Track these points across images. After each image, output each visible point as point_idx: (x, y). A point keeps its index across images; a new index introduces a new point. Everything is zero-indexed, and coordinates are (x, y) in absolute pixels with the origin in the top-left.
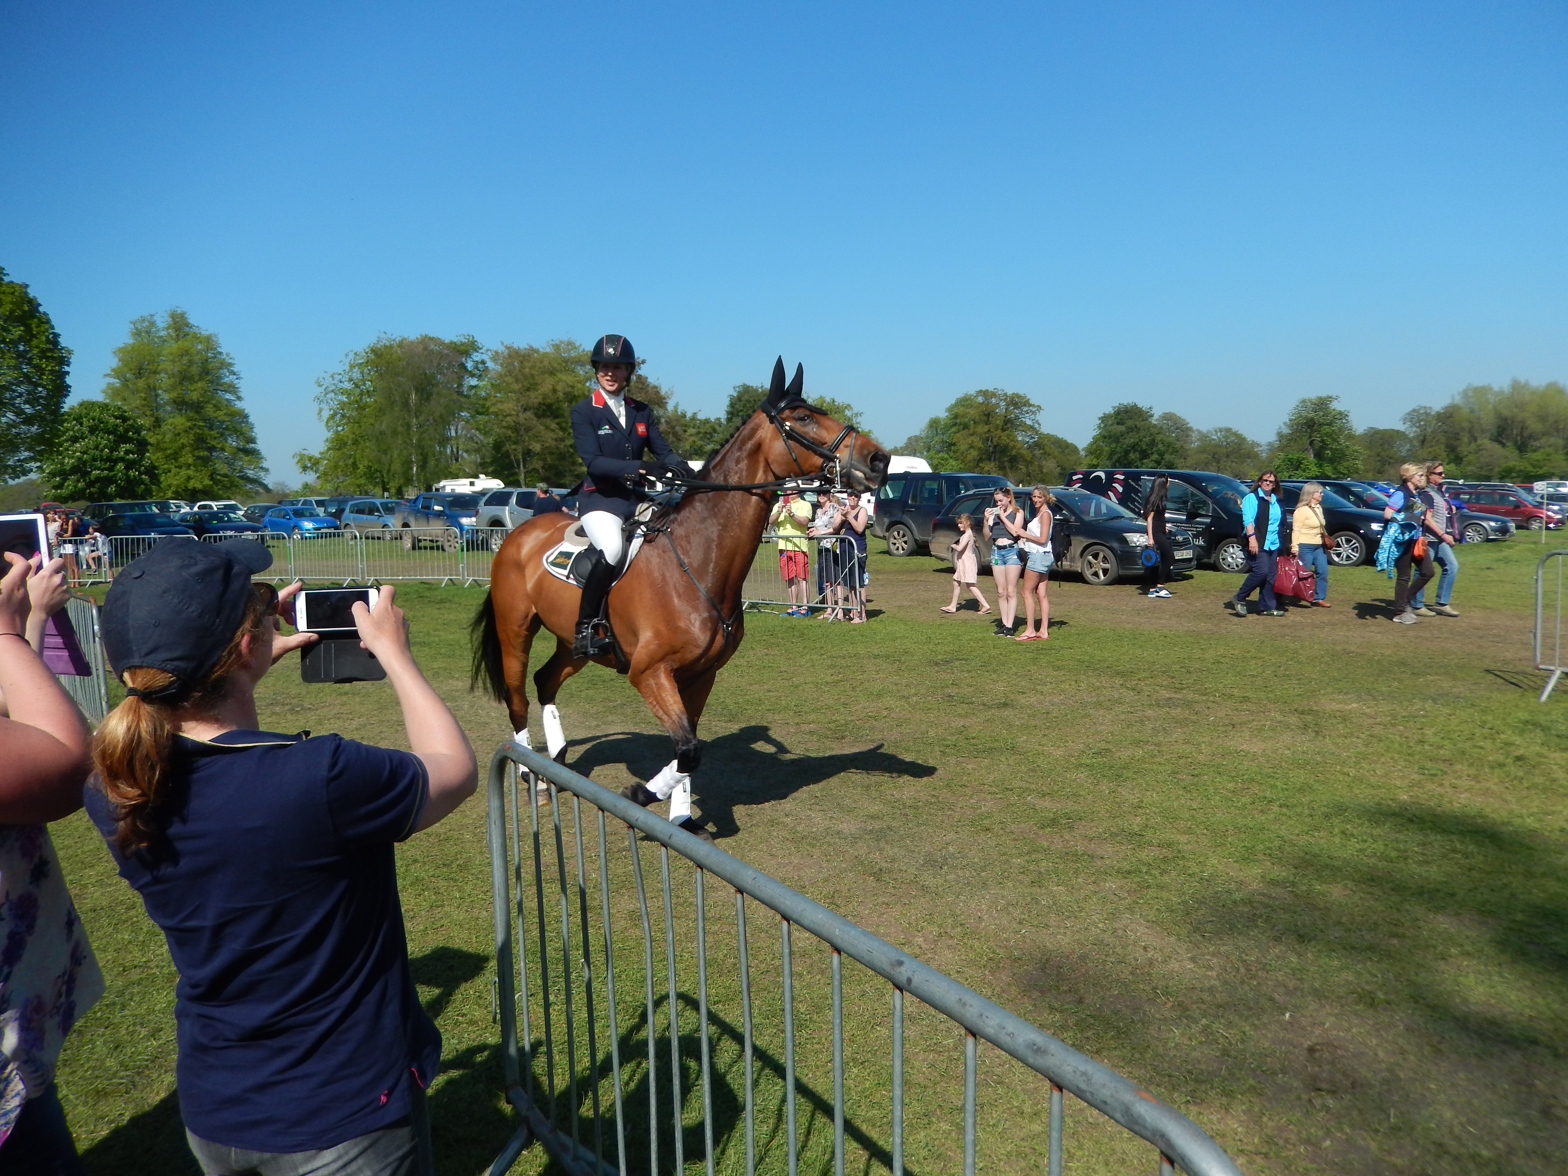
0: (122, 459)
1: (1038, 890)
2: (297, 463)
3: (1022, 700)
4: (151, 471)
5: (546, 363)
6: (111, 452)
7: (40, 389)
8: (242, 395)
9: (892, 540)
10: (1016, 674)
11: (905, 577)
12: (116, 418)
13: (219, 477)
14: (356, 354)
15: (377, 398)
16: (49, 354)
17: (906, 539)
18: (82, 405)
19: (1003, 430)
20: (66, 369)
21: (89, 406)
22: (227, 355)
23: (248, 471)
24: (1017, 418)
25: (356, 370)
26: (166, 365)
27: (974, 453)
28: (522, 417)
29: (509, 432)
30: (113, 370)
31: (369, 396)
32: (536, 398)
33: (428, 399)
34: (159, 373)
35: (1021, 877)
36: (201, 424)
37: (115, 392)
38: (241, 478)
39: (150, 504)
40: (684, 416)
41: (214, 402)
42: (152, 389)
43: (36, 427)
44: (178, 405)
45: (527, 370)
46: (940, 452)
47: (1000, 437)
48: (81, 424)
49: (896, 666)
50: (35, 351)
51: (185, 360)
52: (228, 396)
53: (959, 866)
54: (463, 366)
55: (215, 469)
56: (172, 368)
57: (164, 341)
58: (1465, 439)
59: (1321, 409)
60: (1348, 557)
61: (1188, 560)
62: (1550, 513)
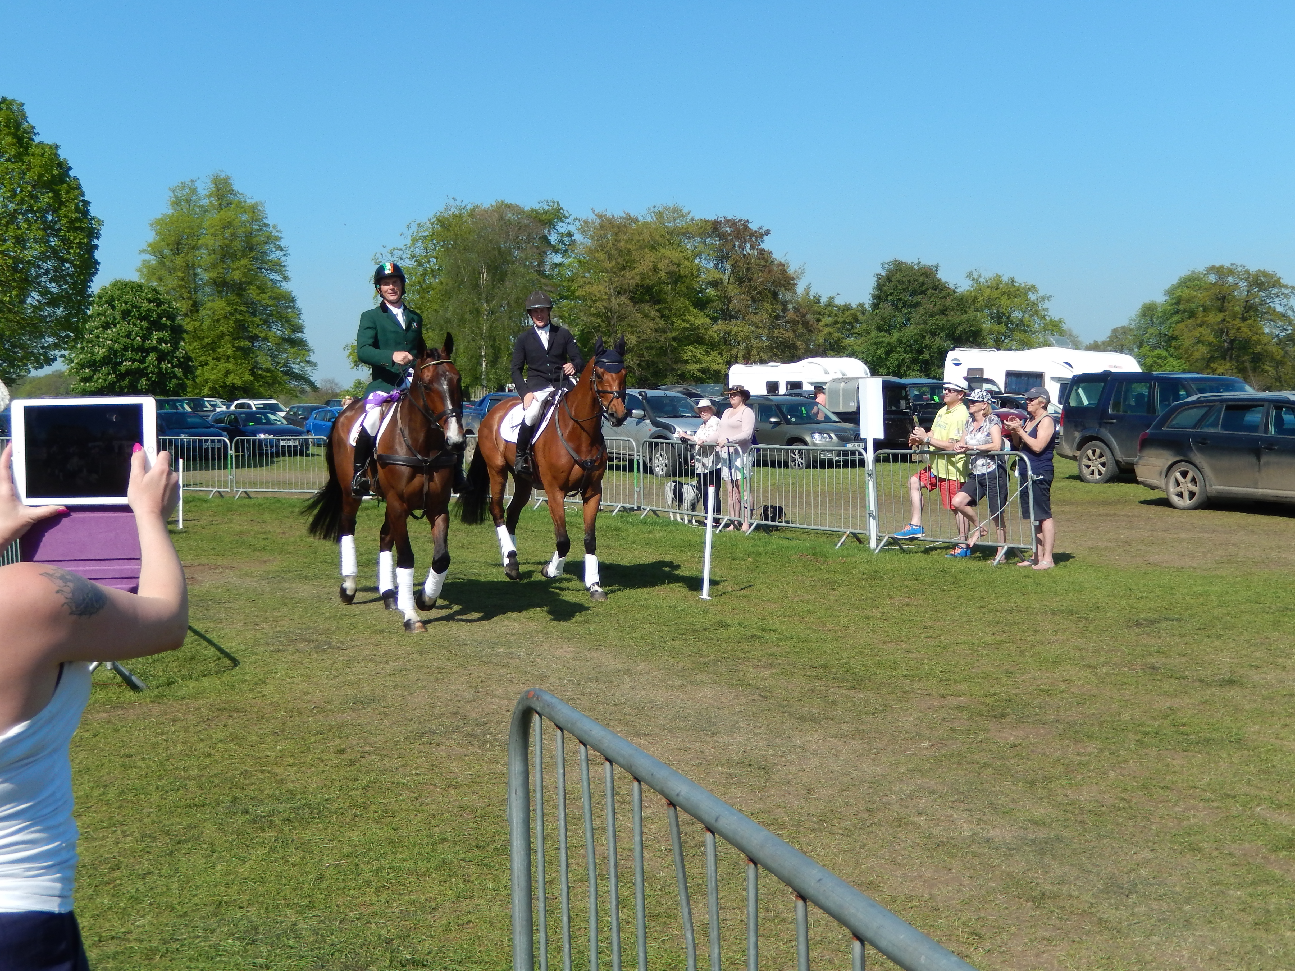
0: (154, 349)
1: (1264, 935)
2: (349, 356)
3: (1256, 676)
4: (186, 365)
5: (646, 235)
6: (144, 341)
7: (67, 265)
8: (289, 274)
9: (1085, 461)
10: (1248, 641)
11: (1101, 510)
12: (150, 301)
13: (260, 372)
14: (419, 225)
15: (442, 279)
16: (78, 225)
17: (1103, 460)
18: (115, 284)
19: (1244, 319)
20: (96, 242)
21: (122, 287)
22: (274, 227)
23: (292, 365)
24: (1263, 303)
25: (419, 244)
26: (207, 240)
27: (1203, 350)
28: (615, 301)
29: (599, 321)
30: (150, 245)
31: (434, 276)
32: (633, 278)
33: (502, 280)
34: (198, 249)
35: (1241, 915)
36: (242, 308)
37: (152, 272)
38: (286, 373)
39: (182, 401)
40: (818, 301)
41: (258, 283)
42: (190, 268)
43: (61, 309)
44: (218, 286)
45: (622, 243)
46: (1155, 348)
47: (1239, 329)
48: (113, 308)
49: (1081, 625)
50: (64, 221)
51: (227, 234)
52: (274, 276)
53: (1154, 896)
54: (545, 239)
55: (257, 362)
56: (215, 243)
57: (206, 211)
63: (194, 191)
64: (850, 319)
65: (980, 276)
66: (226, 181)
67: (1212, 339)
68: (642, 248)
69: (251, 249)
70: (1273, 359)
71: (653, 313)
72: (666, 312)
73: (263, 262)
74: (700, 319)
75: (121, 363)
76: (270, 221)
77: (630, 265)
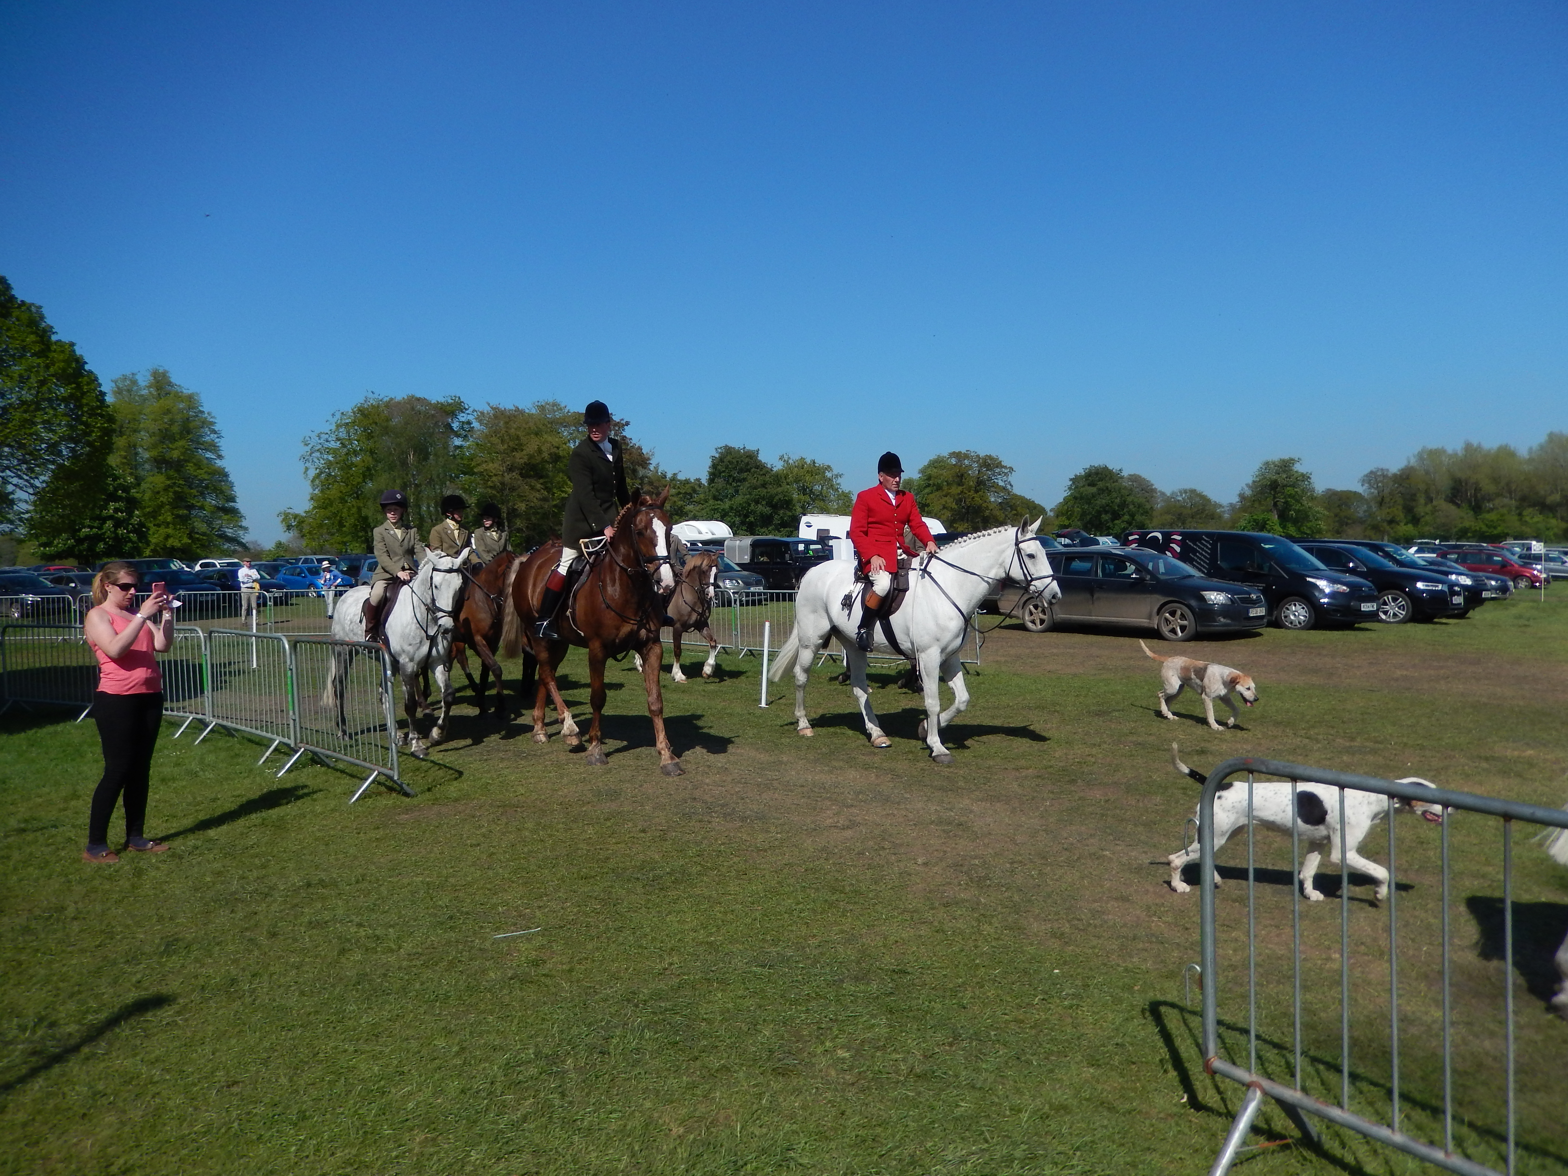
0: (111, 517)
4: (140, 529)
5: (531, 424)
6: (101, 510)
8: (222, 453)
13: (197, 536)
14: (342, 413)
15: (363, 458)
16: (98, 412)
22: (209, 414)
23: (226, 530)
25: (343, 429)
26: (148, 424)
28: (507, 477)
29: (494, 492)
31: (356, 456)
32: (522, 458)
33: (426, 458)
34: (139, 432)
36: (181, 482)
38: (220, 536)
40: (666, 476)
41: (195, 460)
42: (132, 448)
44: (158, 463)
47: (973, 498)
51: (166, 419)
52: (209, 455)
54: (449, 427)
55: (194, 528)
56: (154, 427)
57: (145, 400)
58: (1422, 501)
59: (1284, 471)
60: (1395, 615)
61: (1261, 617)
62: (1535, 572)
63: (134, 382)
64: (689, 491)
65: (789, 458)
66: (164, 375)
67: (954, 506)
68: (529, 434)
69: (188, 433)
70: (996, 520)
71: (539, 486)
73: (198, 443)
75: (80, 530)
76: (205, 409)
77: (519, 447)
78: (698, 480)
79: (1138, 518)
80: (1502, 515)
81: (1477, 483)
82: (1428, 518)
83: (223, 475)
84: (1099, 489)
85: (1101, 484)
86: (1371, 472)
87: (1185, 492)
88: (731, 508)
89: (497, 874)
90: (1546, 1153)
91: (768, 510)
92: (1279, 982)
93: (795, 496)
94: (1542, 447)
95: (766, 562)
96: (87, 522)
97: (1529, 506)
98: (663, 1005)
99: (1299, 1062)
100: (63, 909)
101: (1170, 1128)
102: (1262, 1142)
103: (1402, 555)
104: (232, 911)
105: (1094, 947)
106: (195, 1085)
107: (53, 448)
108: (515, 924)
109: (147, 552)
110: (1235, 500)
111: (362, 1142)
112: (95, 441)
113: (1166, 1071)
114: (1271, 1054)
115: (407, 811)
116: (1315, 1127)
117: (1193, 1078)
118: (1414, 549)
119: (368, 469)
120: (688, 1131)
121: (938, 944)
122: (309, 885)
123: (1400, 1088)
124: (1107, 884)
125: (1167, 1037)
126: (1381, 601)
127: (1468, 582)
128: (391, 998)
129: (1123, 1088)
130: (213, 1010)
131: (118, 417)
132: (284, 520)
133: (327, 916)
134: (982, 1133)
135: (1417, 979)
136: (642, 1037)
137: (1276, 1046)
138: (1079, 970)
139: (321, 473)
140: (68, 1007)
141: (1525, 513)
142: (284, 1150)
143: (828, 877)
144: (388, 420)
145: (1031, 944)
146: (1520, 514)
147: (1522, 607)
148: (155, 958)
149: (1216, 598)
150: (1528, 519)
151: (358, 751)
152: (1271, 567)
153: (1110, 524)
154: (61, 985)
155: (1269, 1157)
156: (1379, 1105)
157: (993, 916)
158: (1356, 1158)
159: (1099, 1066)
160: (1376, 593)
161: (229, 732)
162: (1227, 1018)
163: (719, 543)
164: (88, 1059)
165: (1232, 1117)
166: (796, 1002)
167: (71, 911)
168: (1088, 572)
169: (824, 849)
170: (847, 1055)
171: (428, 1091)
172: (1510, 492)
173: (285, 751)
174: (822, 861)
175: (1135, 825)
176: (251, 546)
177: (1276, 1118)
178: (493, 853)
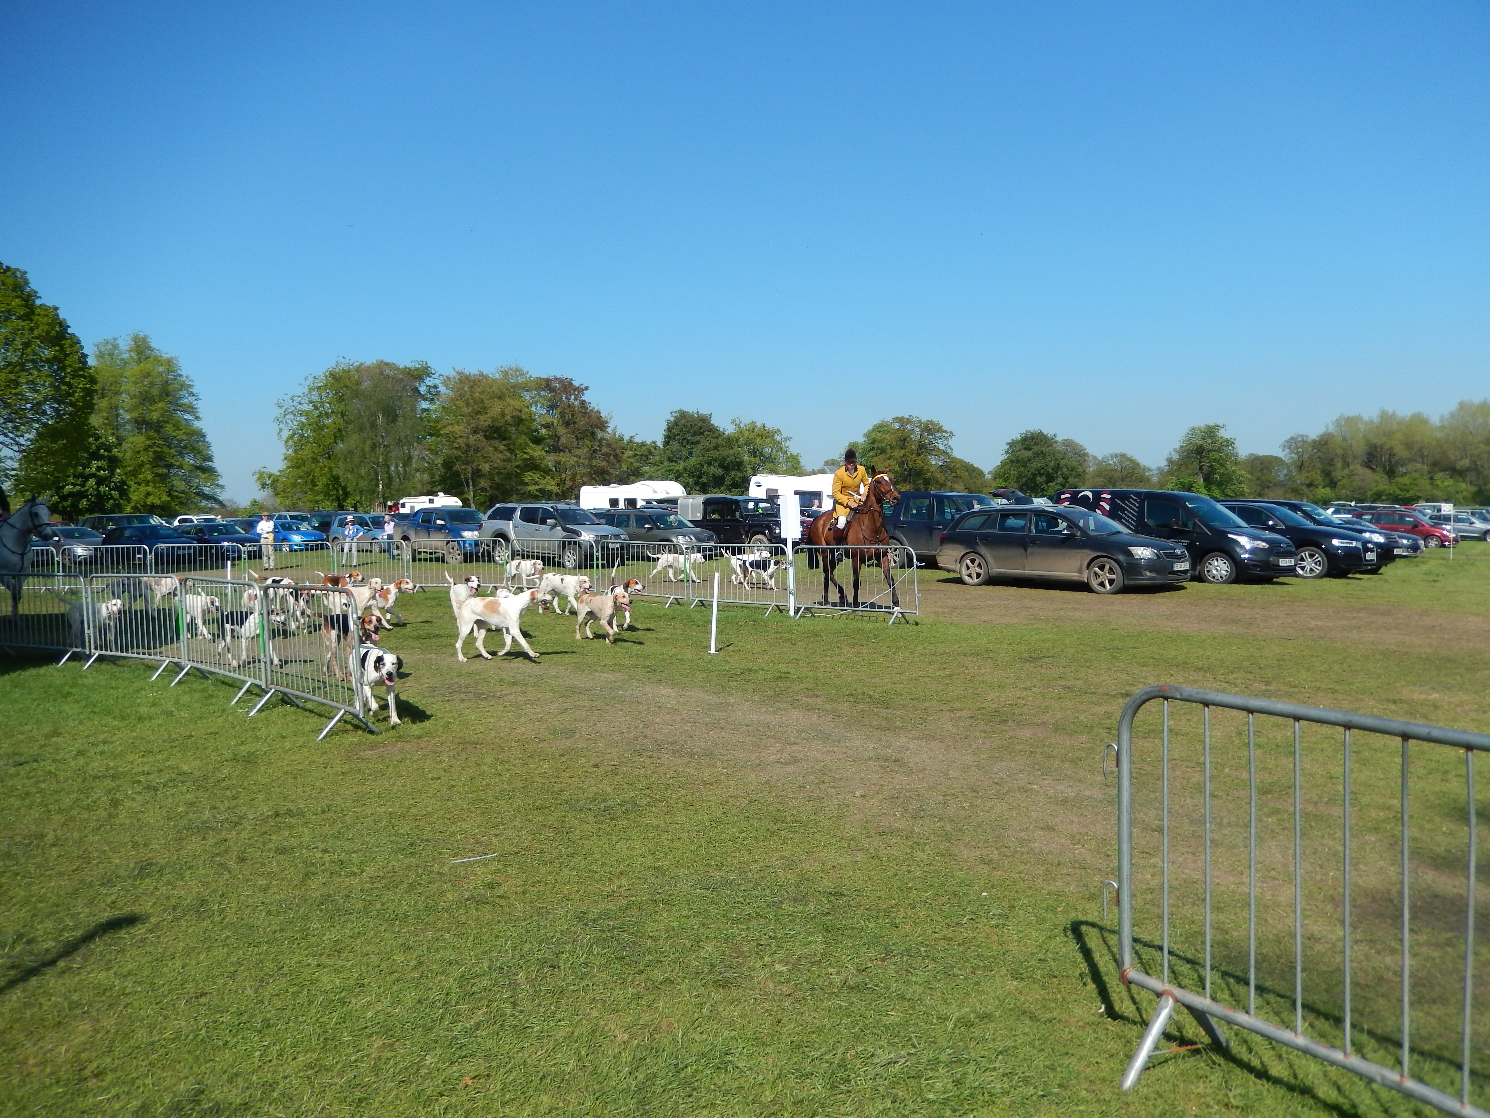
0: (93, 475)
4: (121, 487)
13: (176, 494)
14: (315, 377)
15: (335, 420)
22: (187, 377)
23: (204, 488)
25: (315, 393)
26: (128, 386)
28: (472, 439)
29: (460, 453)
31: (328, 418)
32: (486, 421)
33: (394, 420)
34: (121, 394)
36: (160, 442)
38: (198, 494)
40: (623, 439)
41: (173, 422)
42: (113, 409)
44: (138, 424)
45: (477, 394)
47: (915, 461)
49: (991, 662)
51: (146, 382)
52: (187, 416)
54: (416, 390)
55: (173, 486)
56: (134, 389)
57: (126, 363)
58: (1339, 465)
59: (1210, 437)
60: (1311, 570)
61: (1186, 572)
62: (1445, 532)
63: (116, 347)
64: (646, 453)
65: (741, 422)
66: (144, 340)
67: (897, 468)
68: (492, 398)
69: (167, 395)
70: (937, 482)
71: (502, 447)
72: (512, 447)
73: (177, 405)
74: (537, 452)
75: (64, 487)
76: (183, 373)
77: (483, 410)
78: (654, 442)
79: (1071, 480)
80: (1415, 479)
81: (1391, 449)
82: (1345, 481)
83: (200, 435)
84: (1034, 453)
85: (1036, 449)
86: (1292, 438)
87: (1116, 456)
88: (685, 469)
89: (457, 805)
90: (1440, 1059)
91: (720, 472)
92: (1194, 904)
93: (746, 458)
94: (1452, 415)
95: (717, 520)
96: (71, 479)
97: (1441, 471)
98: (611, 923)
99: (1209, 976)
100: (43, 836)
101: (1088, 1034)
102: (1174, 1048)
103: (1319, 514)
104: (204, 839)
105: (1021, 872)
106: (165, 996)
107: (37, 407)
108: (472, 851)
109: (128, 509)
110: (1163, 464)
111: (324, 1047)
112: (77, 400)
113: (1085, 984)
114: (1184, 968)
115: (372, 747)
116: (1223, 1033)
117: (1110, 990)
118: (1330, 511)
119: (340, 430)
120: (632, 1037)
121: (874, 869)
122: (277, 815)
123: (1303, 999)
124: (1035, 815)
125: (1087, 953)
126: (1299, 557)
127: (1381, 539)
128: (353, 917)
129: (1045, 999)
130: (183, 928)
131: (100, 379)
132: (258, 479)
133: (294, 842)
134: (911, 1039)
135: (1323, 901)
136: (590, 952)
137: (1189, 961)
138: (1006, 893)
139: (295, 434)
140: (46, 925)
141: (1436, 477)
142: (249, 1055)
143: (771, 808)
144: (358, 383)
145: (961, 869)
146: (1431, 478)
147: (1432, 565)
148: (129, 881)
149: (1143, 553)
150: (1439, 482)
151: (326, 693)
152: (1195, 524)
153: (1044, 486)
154: (40, 905)
155: (1180, 1061)
156: (1285, 1015)
157: (925, 844)
158: (1261, 1062)
159: (1022, 979)
160: (1294, 550)
161: (203, 675)
162: (1145, 937)
163: (673, 501)
164: (64, 972)
165: (1145, 1024)
166: (737, 921)
167: (50, 838)
168: (1023, 528)
169: (767, 783)
170: (784, 969)
171: (386, 1002)
172: (1423, 457)
173: (256, 692)
174: (766, 793)
175: (1062, 761)
176: (228, 504)
177: (1187, 1026)
178: (453, 786)
